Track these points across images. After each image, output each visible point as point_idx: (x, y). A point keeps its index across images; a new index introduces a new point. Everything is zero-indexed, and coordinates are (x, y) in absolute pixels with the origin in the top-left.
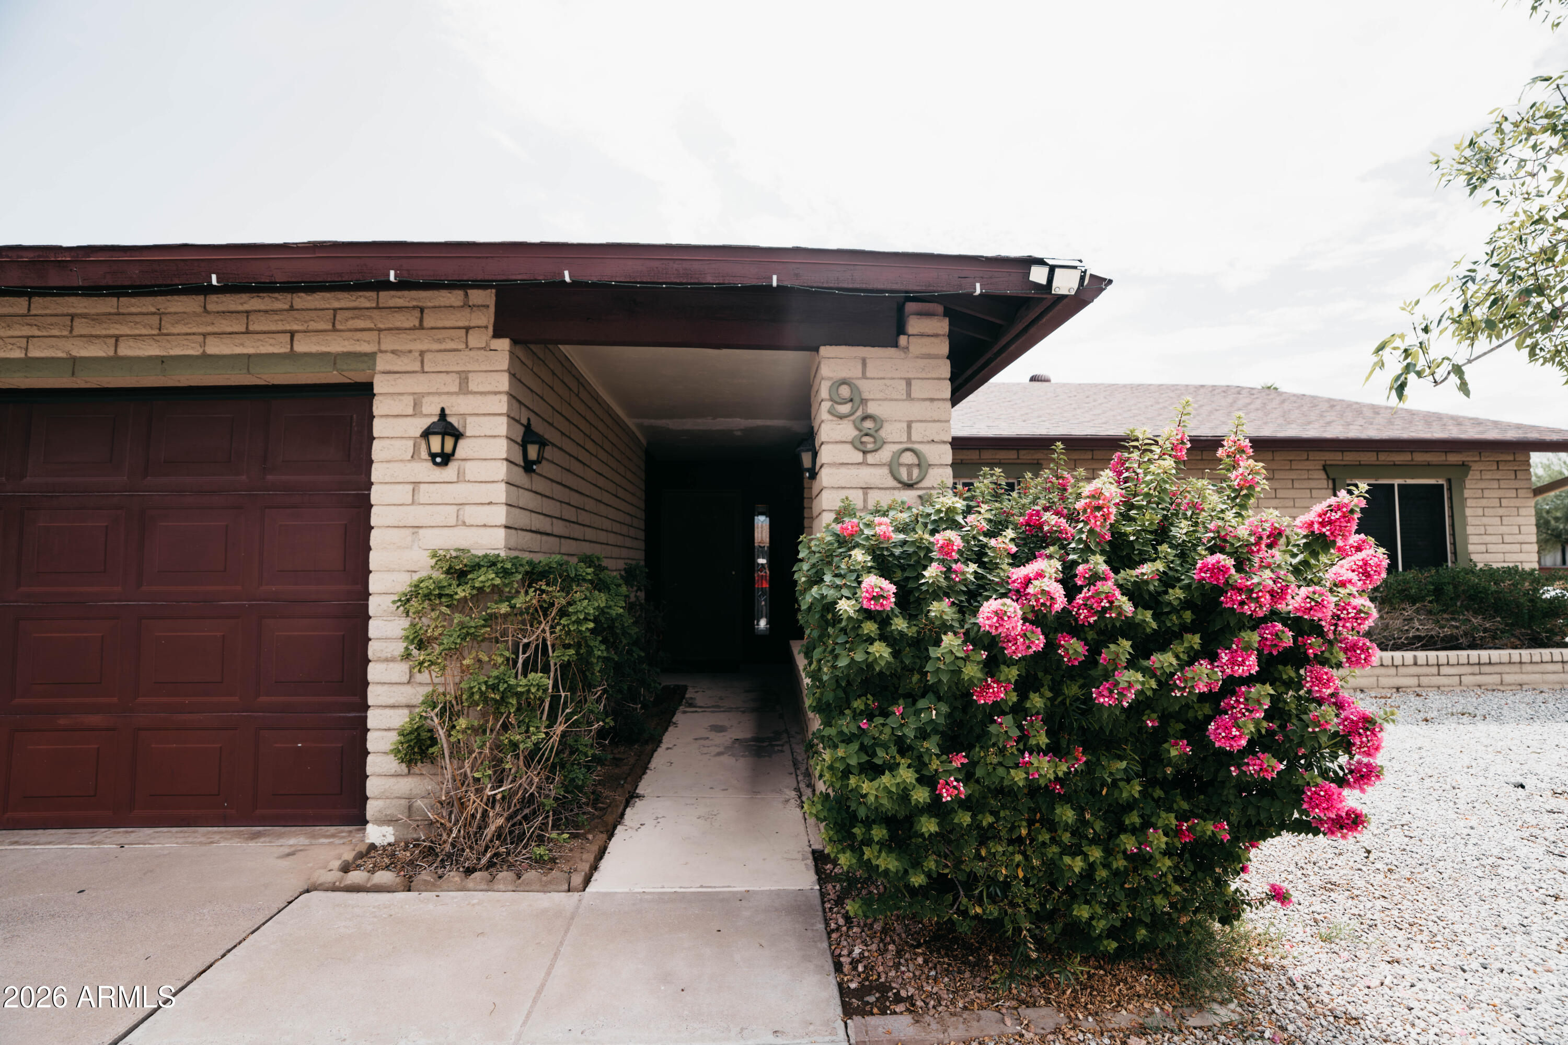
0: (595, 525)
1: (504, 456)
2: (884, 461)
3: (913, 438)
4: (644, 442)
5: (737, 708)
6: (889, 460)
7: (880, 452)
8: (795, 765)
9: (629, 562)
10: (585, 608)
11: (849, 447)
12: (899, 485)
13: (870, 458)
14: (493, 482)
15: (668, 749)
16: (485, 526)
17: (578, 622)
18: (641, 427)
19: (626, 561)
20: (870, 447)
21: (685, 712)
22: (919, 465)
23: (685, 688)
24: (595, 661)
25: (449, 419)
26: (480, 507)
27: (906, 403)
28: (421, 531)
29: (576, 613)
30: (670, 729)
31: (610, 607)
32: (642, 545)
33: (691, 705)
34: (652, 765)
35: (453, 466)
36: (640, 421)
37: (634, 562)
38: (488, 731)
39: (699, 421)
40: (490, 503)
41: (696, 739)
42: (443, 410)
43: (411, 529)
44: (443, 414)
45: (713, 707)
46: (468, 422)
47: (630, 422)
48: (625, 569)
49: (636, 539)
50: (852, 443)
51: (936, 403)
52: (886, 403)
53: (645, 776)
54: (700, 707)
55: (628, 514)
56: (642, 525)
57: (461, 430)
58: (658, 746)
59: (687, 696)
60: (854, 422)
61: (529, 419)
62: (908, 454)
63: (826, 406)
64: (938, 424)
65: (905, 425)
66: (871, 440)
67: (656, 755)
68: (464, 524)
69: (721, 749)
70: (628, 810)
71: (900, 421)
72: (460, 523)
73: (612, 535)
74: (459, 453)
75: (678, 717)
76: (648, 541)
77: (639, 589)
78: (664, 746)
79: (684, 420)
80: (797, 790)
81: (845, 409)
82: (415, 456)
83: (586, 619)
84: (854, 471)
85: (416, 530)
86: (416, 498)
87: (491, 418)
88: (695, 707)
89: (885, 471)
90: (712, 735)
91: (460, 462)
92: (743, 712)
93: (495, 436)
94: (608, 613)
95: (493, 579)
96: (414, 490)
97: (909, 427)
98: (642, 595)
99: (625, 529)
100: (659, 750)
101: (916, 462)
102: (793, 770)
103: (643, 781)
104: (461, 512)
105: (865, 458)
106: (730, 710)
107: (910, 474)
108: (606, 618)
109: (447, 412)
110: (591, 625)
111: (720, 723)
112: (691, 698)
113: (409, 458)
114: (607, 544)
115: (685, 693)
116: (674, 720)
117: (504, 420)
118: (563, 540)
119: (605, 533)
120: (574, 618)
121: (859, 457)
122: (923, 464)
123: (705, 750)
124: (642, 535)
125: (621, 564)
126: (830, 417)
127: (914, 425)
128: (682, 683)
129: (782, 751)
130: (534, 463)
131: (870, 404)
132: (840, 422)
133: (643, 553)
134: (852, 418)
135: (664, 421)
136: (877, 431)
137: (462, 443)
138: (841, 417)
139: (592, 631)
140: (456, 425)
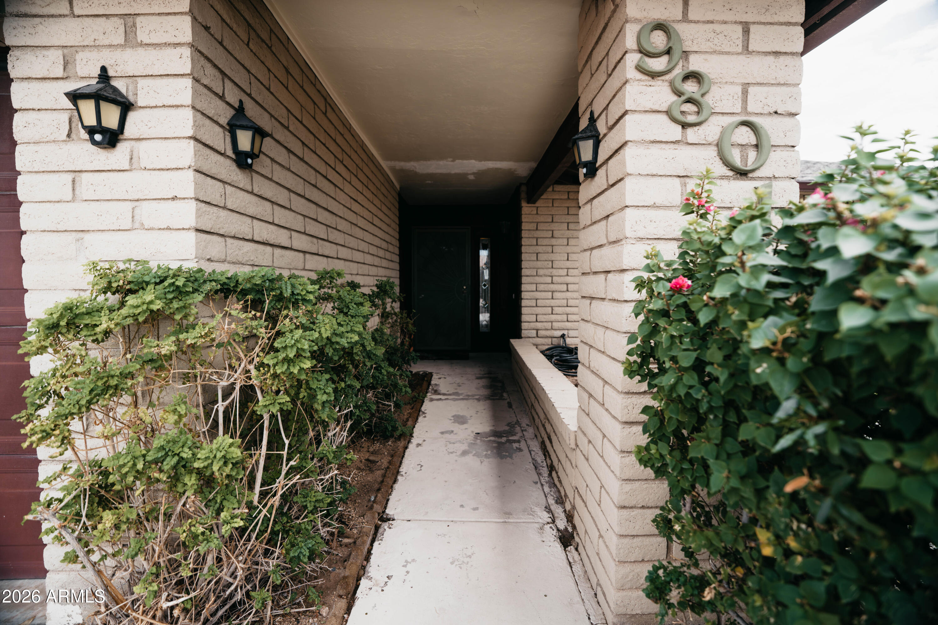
0: (350, 246)
1: (190, 133)
2: (710, 139)
3: (750, 109)
4: (398, 186)
5: (473, 396)
6: (716, 137)
7: (704, 126)
8: (536, 468)
9: (380, 278)
10: (297, 341)
11: (664, 118)
12: (731, 173)
13: (692, 134)
14: (177, 169)
15: (419, 445)
16: (169, 229)
17: (288, 361)
18: (393, 169)
19: (377, 278)
20: (691, 119)
21: (432, 400)
22: (757, 146)
23: (431, 375)
24: (319, 408)
25: (114, 83)
26: (163, 203)
27: (742, 58)
28: (87, 236)
29: (285, 348)
30: (420, 419)
31: (341, 335)
32: (397, 267)
33: (436, 392)
34: (403, 469)
35: (122, 148)
36: (393, 163)
37: (385, 279)
38: (161, 518)
39: (441, 163)
40: (174, 198)
41: (442, 433)
42: (104, 69)
43: (74, 234)
44: (104, 76)
45: (454, 394)
46: (139, 86)
47: (384, 164)
48: (376, 285)
49: (391, 261)
50: (668, 113)
51: (782, 58)
52: (714, 57)
53: (396, 486)
54: (444, 394)
55: (384, 240)
56: (397, 251)
57: (131, 99)
58: (409, 442)
59: (433, 382)
60: (672, 84)
61: (241, 102)
62: (744, 129)
63: (633, 59)
64: (784, 88)
65: (739, 89)
66: (693, 108)
67: (408, 452)
68: (143, 227)
69: (465, 447)
70: (376, 544)
71: (732, 83)
72: (137, 225)
73: (369, 256)
74: (130, 130)
75: (427, 406)
76: (401, 263)
77: (394, 301)
78: (415, 441)
79: (429, 163)
80: (548, 509)
81: (658, 64)
82: (73, 136)
83: (298, 355)
84: (669, 151)
85: (81, 235)
86: (77, 192)
87: (171, 80)
88: (439, 394)
89: (712, 152)
90: (456, 427)
91: (133, 143)
92: (478, 400)
93: (177, 106)
94: (338, 343)
95: (151, 302)
96: (74, 181)
97: (745, 93)
98: (397, 305)
99: (381, 253)
100: (410, 446)
101: (753, 140)
102: (536, 478)
103: (394, 494)
104: (137, 211)
105: (684, 135)
106: (467, 398)
107: (744, 158)
108: (335, 350)
109: (111, 73)
110: (307, 364)
111: (461, 413)
112: (436, 385)
113: (64, 137)
114: (364, 264)
115: (431, 380)
116: (423, 409)
117: (188, 82)
118: (308, 256)
119: (362, 254)
120: (281, 355)
121: (676, 132)
122: (765, 143)
123: (451, 447)
124: (397, 259)
125: (372, 281)
126: (639, 76)
127: (751, 90)
128: (429, 370)
129: (520, 450)
130: (247, 155)
131: (692, 58)
132: (652, 83)
133: (398, 272)
134: (668, 77)
135: (412, 163)
136: (703, 95)
137: (132, 117)
138: (654, 75)
139: (313, 369)
140: (123, 91)
